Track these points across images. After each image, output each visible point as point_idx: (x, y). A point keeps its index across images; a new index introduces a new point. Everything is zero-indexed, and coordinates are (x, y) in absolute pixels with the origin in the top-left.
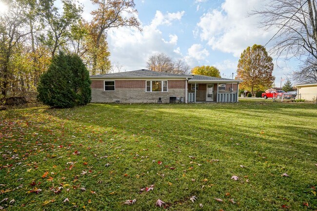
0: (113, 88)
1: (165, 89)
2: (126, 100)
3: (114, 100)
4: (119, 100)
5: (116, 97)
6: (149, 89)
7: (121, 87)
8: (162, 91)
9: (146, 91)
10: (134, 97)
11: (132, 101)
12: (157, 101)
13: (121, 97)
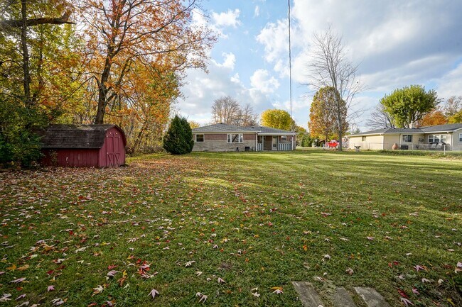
0: (202, 140)
2: (213, 149)
3: (204, 149)
4: (207, 149)
5: (204, 147)
6: (229, 141)
7: (208, 139)
8: (239, 142)
9: (227, 142)
10: (219, 147)
11: (217, 150)
12: (235, 150)
13: (208, 146)
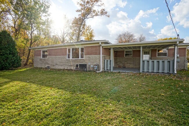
1: (82, 57)
2: (54, 66)
3: (46, 66)
4: (49, 65)
5: (47, 63)
8: (80, 58)
9: (67, 58)
10: (58, 63)
12: (75, 68)
13: (50, 63)
